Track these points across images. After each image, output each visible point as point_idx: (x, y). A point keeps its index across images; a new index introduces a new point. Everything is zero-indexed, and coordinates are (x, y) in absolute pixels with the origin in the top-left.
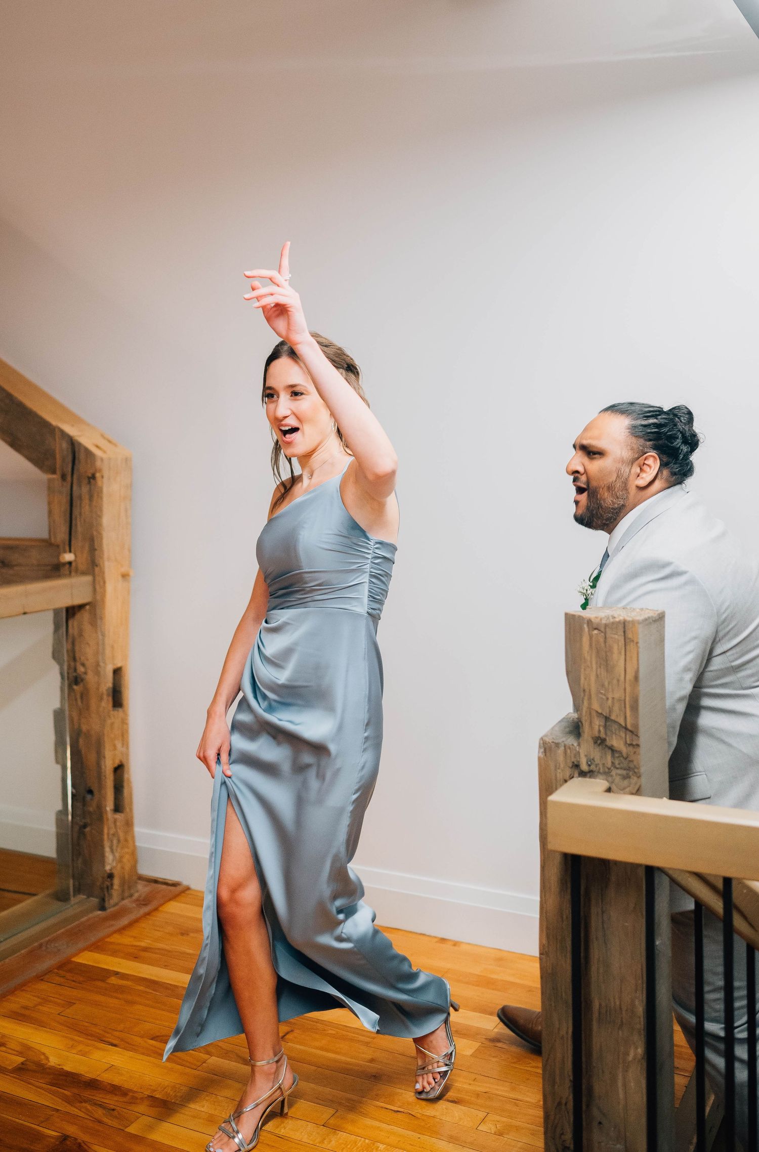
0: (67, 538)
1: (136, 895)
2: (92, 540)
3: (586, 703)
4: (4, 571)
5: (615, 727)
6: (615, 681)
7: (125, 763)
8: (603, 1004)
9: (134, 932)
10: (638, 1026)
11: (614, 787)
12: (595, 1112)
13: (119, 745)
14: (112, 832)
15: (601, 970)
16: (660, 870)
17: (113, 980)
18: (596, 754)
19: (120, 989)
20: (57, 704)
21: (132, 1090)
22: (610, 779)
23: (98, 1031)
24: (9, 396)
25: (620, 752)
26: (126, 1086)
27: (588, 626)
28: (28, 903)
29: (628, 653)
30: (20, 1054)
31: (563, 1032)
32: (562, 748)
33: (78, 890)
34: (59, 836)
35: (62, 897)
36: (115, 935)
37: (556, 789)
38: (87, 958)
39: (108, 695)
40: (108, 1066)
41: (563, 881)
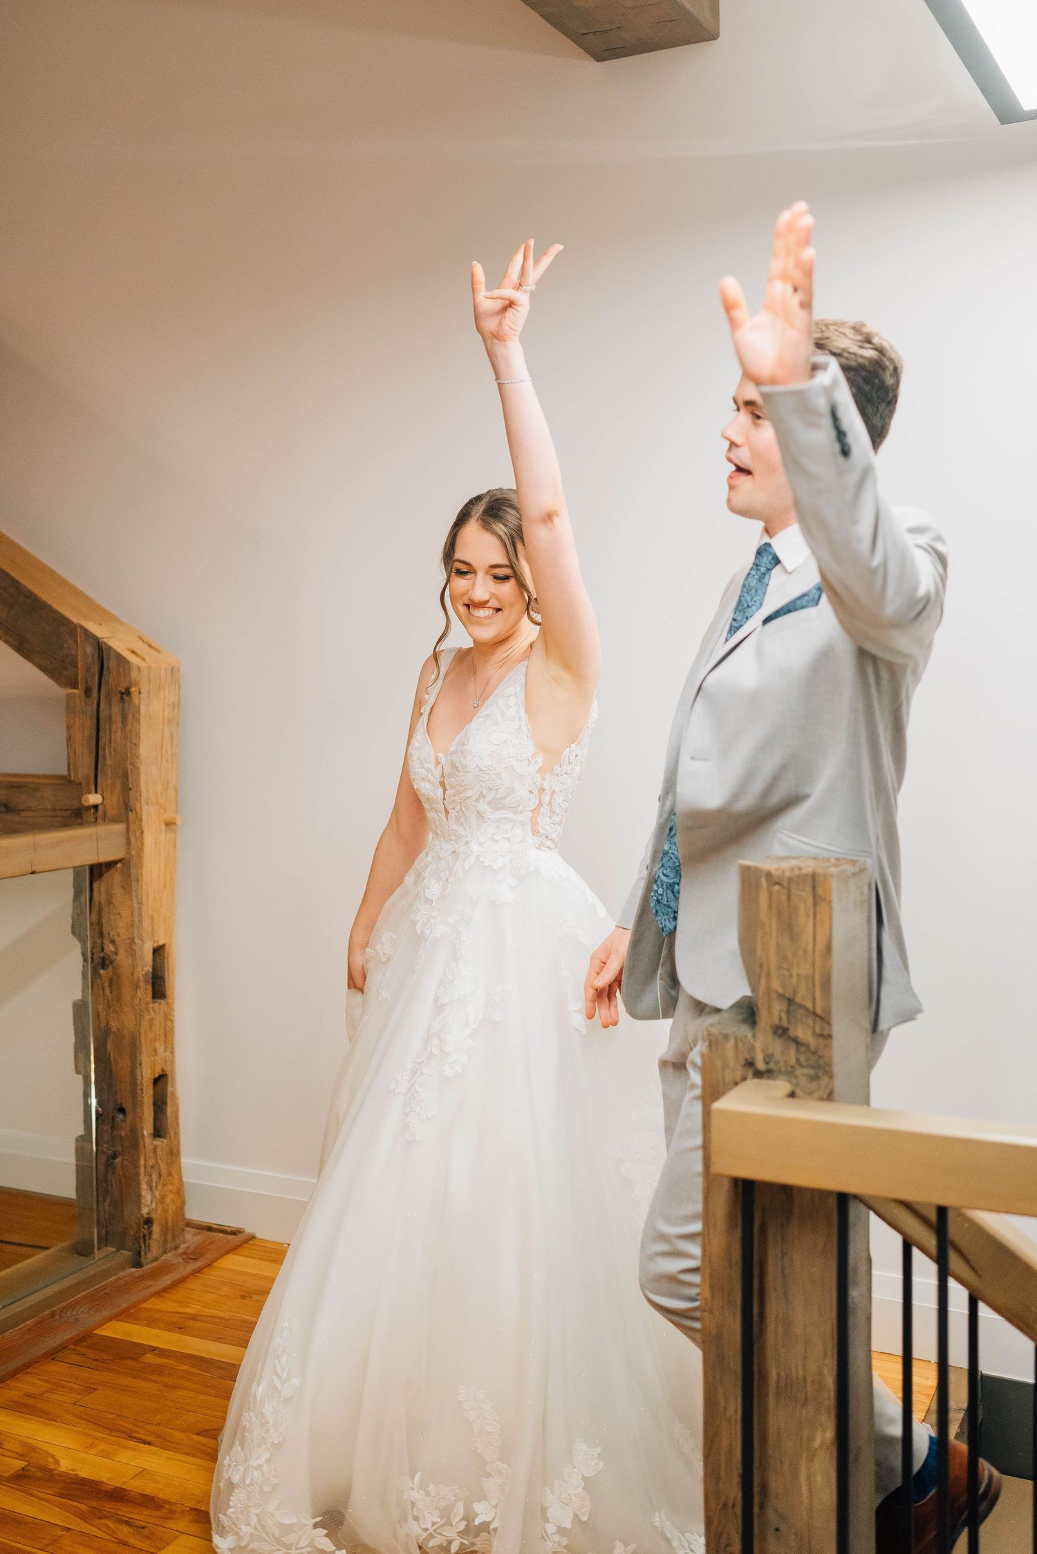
0: (92, 775)
1: (183, 1247)
2: (125, 776)
3: (763, 982)
4: (7, 817)
5: (800, 1012)
6: (801, 952)
7: (169, 1074)
8: (783, 1374)
9: (179, 1294)
10: (827, 1403)
11: (798, 1092)
12: (771, 1516)
13: (161, 1049)
14: (150, 1163)
15: (780, 1330)
16: (856, 1197)
17: (149, 1358)
18: (776, 1047)
19: (157, 1370)
20: (79, 996)
21: (168, 1501)
22: (794, 1081)
23: (126, 1425)
24: (15, 584)
25: (807, 1046)
26: (161, 1496)
27: (767, 880)
28: (38, 1258)
29: (818, 916)
30: (21, 1456)
31: (731, 1412)
32: (732, 1041)
33: (104, 1241)
34: (80, 1170)
35: (83, 1250)
36: (153, 1299)
37: (724, 1093)
38: (115, 1330)
39: (146, 982)
40: (140, 1470)
41: (731, 1217)
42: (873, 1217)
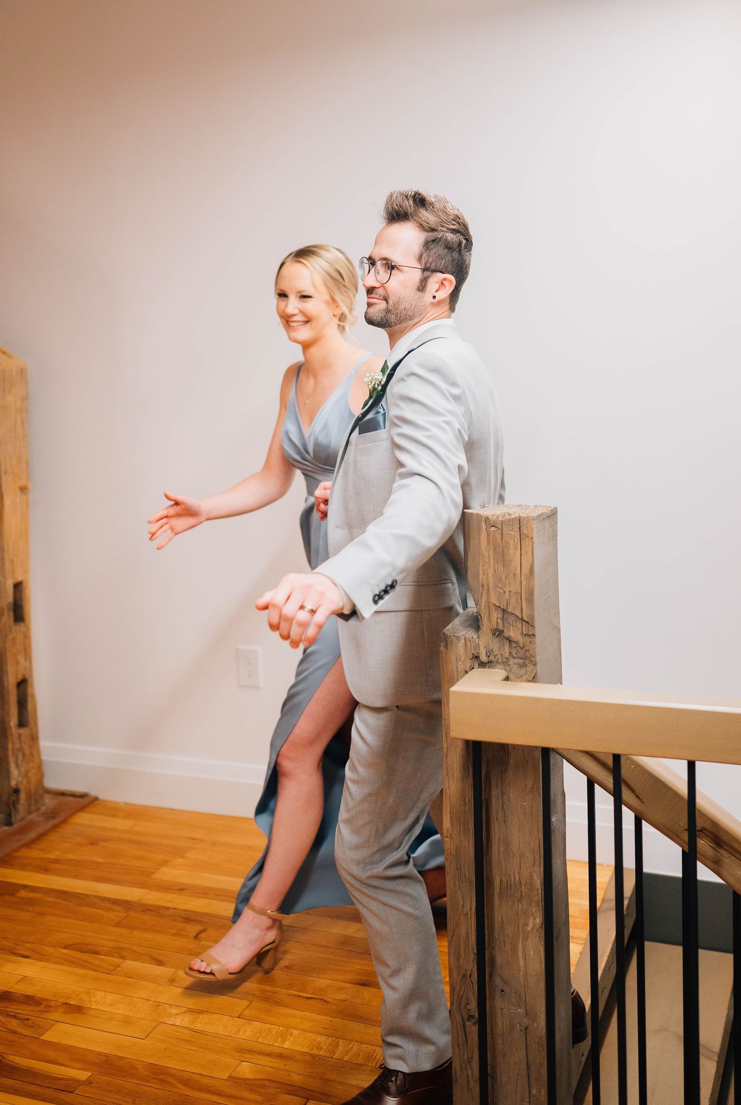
1: (43, 809)
3: (484, 597)
5: (512, 619)
6: (511, 576)
7: (28, 679)
8: (504, 880)
9: (42, 845)
10: (536, 898)
11: (511, 676)
12: (498, 981)
13: (21, 660)
14: (17, 746)
15: (502, 848)
16: (553, 749)
17: (23, 894)
18: (495, 645)
19: (31, 902)
21: (45, 999)
22: (508, 668)
23: (8, 944)
25: (517, 642)
26: (39, 996)
27: (486, 523)
29: (523, 548)
31: (467, 908)
32: (462, 641)
36: (23, 850)
37: (458, 680)
39: (9, 610)
40: (20, 977)
41: (465, 767)
42: (566, 765)
